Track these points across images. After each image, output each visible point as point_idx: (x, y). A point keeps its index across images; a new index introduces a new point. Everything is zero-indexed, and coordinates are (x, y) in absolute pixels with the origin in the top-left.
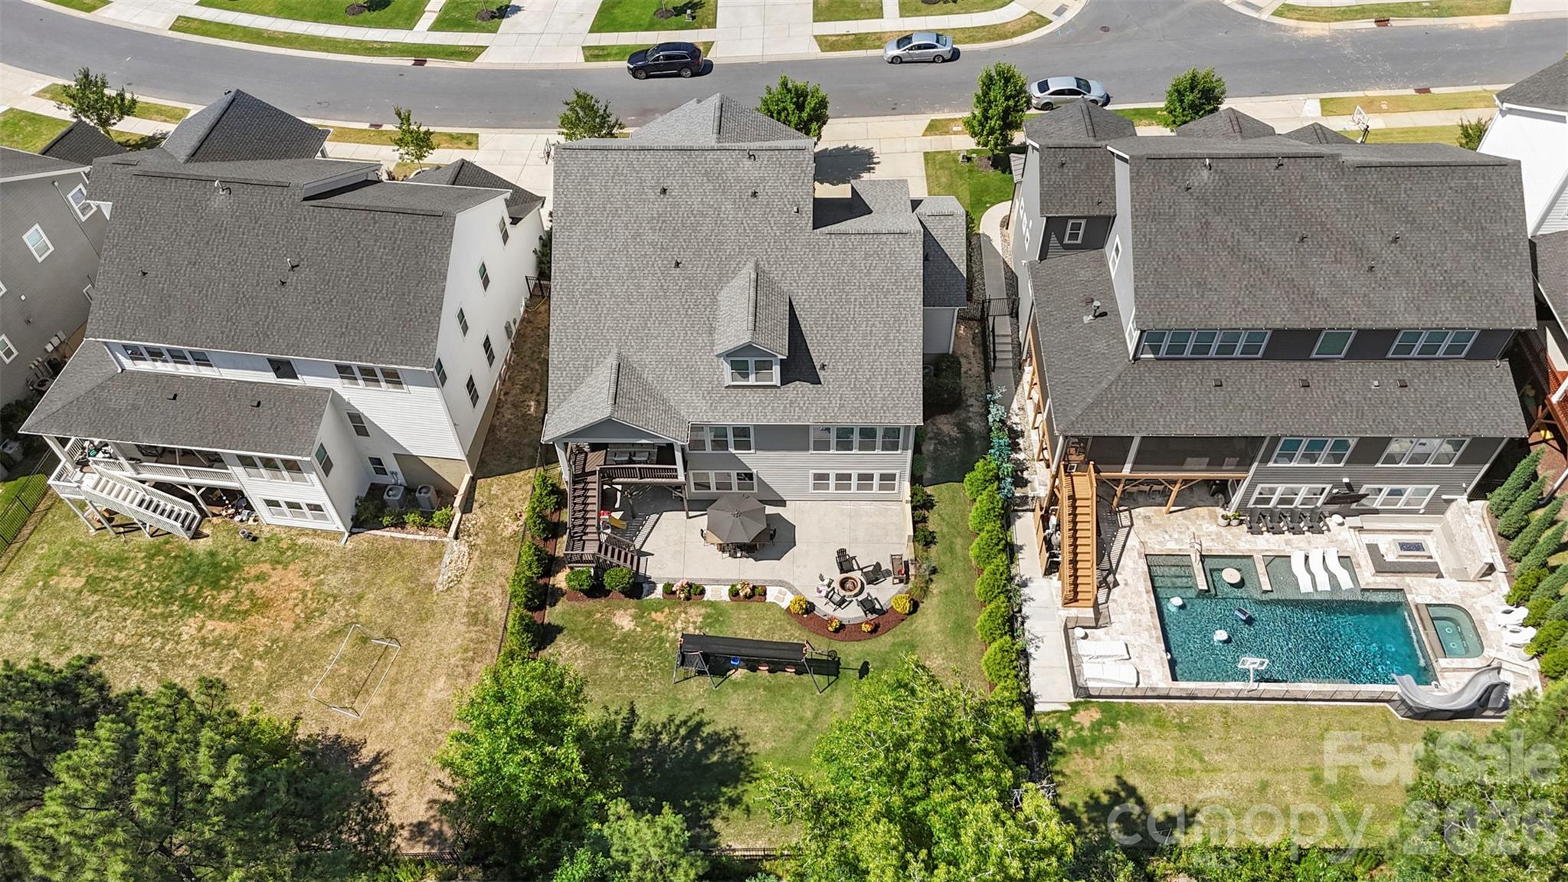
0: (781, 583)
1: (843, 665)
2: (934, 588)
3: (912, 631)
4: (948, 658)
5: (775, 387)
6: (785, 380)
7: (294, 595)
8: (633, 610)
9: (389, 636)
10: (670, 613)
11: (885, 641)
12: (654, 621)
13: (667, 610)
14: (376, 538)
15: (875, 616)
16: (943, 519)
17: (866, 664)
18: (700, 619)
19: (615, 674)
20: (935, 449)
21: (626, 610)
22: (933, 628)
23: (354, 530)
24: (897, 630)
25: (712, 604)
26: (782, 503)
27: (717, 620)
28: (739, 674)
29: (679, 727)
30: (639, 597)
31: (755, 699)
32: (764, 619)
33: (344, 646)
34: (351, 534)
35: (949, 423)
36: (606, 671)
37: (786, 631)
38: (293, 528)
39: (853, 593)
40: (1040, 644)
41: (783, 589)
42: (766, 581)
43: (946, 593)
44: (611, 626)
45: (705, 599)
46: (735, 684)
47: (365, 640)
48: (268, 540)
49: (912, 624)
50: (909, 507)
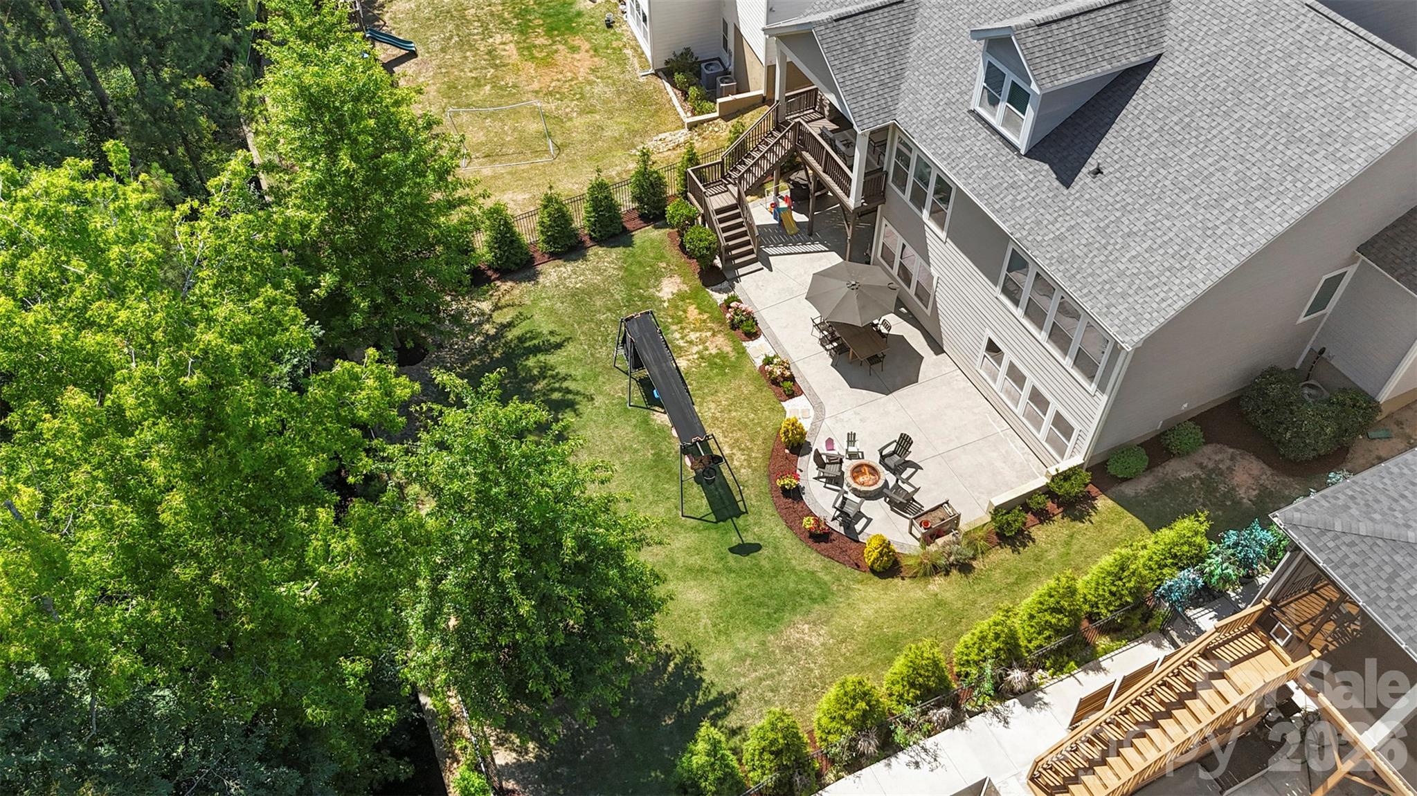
0: (819, 406)
1: (740, 522)
2: (937, 584)
3: (849, 588)
4: (828, 651)
5: (1015, 148)
6: (1034, 152)
7: (569, 74)
8: (687, 289)
9: (559, 148)
10: (704, 321)
11: (811, 560)
12: (685, 311)
13: (705, 316)
14: (662, 91)
15: (841, 530)
16: (1067, 544)
17: (757, 547)
18: (714, 351)
19: (599, 312)
20: (1187, 481)
21: (684, 283)
22: (868, 611)
23: (660, 74)
24: (838, 568)
25: (742, 353)
26: (938, 348)
27: (722, 367)
28: (661, 418)
29: (559, 390)
30: (706, 285)
31: (636, 451)
32: (755, 411)
33: (535, 126)
34: (656, 74)
35: (1257, 479)
36: (598, 303)
37: (752, 441)
38: (636, 40)
39: (855, 485)
40: (925, 767)
41: (812, 413)
42: (810, 388)
43: (940, 604)
44: (656, 280)
45: (745, 344)
46: (646, 421)
47: (549, 135)
48: (615, 34)
49: (861, 582)
50: (1042, 481)
